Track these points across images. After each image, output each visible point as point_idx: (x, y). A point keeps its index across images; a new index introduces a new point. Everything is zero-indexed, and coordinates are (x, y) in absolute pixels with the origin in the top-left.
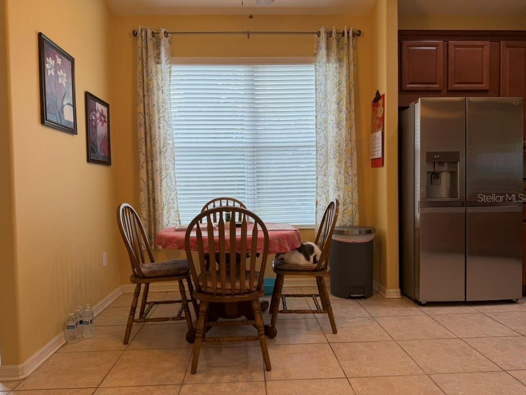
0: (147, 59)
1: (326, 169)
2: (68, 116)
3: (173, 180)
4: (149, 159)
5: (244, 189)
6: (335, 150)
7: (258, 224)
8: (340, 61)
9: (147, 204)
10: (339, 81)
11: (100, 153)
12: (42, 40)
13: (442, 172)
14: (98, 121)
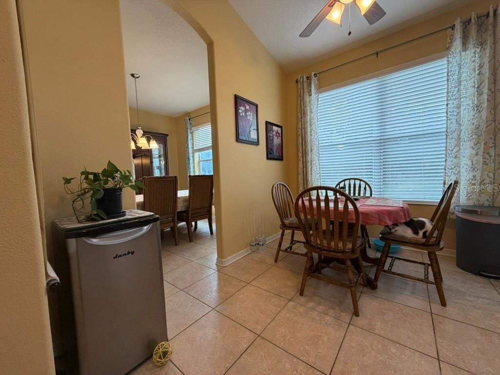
0: (303, 95)
1: (457, 152)
2: (254, 136)
3: (318, 167)
4: (304, 155)
6: (470, 132)
7: (348, 202)
8: (482, 45)
9: (302, 182)
10: (481, 64)
11: (276, 154)
14: (275, 136)
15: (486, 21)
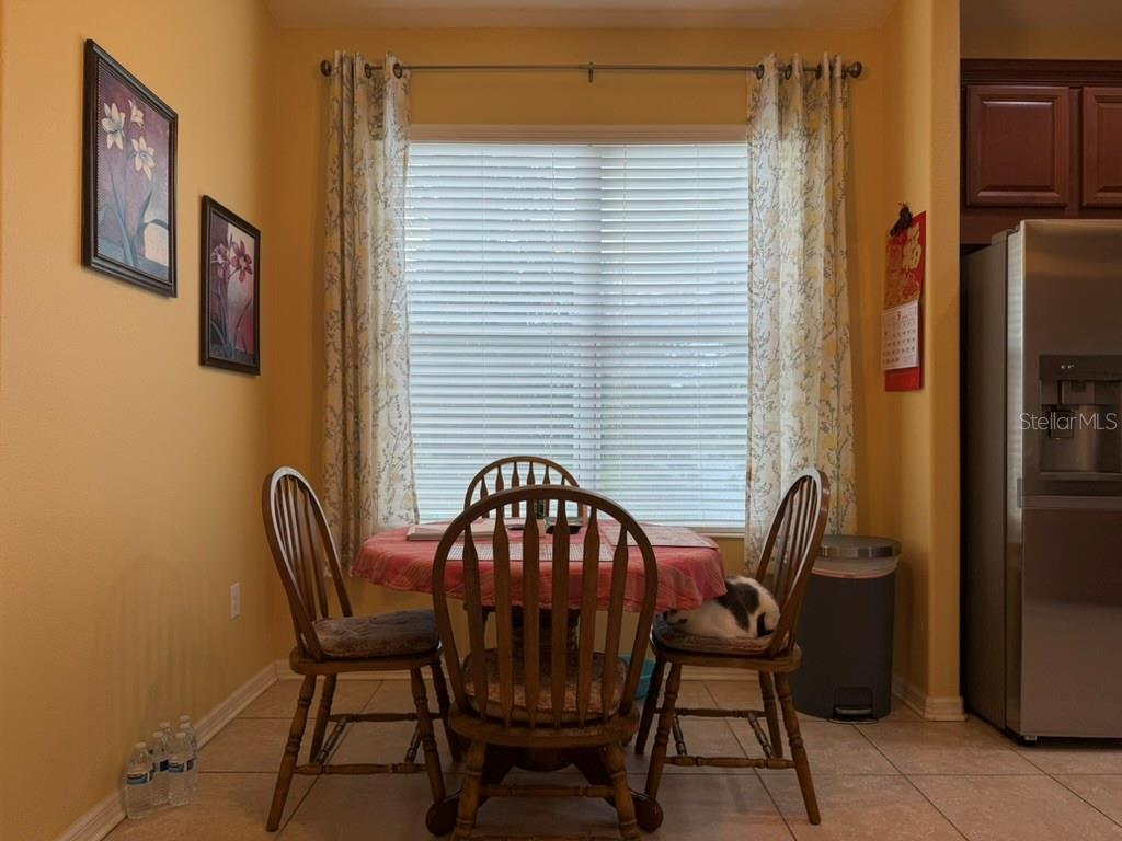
0: (352, 128)
1: (774, 393)
2: (155, 250)
3: (405, 412)
4: (350, 362)
5: (571, 437)
6: (796, 347)
8: (809, 135)
9: (340, 466)
10: (808, 182)
11: (234, 344)
12: (92, 58)
13: (1077, 406)
14: (232, 268)
15: (814, 85)
